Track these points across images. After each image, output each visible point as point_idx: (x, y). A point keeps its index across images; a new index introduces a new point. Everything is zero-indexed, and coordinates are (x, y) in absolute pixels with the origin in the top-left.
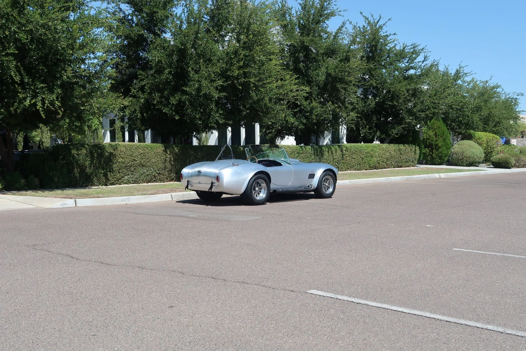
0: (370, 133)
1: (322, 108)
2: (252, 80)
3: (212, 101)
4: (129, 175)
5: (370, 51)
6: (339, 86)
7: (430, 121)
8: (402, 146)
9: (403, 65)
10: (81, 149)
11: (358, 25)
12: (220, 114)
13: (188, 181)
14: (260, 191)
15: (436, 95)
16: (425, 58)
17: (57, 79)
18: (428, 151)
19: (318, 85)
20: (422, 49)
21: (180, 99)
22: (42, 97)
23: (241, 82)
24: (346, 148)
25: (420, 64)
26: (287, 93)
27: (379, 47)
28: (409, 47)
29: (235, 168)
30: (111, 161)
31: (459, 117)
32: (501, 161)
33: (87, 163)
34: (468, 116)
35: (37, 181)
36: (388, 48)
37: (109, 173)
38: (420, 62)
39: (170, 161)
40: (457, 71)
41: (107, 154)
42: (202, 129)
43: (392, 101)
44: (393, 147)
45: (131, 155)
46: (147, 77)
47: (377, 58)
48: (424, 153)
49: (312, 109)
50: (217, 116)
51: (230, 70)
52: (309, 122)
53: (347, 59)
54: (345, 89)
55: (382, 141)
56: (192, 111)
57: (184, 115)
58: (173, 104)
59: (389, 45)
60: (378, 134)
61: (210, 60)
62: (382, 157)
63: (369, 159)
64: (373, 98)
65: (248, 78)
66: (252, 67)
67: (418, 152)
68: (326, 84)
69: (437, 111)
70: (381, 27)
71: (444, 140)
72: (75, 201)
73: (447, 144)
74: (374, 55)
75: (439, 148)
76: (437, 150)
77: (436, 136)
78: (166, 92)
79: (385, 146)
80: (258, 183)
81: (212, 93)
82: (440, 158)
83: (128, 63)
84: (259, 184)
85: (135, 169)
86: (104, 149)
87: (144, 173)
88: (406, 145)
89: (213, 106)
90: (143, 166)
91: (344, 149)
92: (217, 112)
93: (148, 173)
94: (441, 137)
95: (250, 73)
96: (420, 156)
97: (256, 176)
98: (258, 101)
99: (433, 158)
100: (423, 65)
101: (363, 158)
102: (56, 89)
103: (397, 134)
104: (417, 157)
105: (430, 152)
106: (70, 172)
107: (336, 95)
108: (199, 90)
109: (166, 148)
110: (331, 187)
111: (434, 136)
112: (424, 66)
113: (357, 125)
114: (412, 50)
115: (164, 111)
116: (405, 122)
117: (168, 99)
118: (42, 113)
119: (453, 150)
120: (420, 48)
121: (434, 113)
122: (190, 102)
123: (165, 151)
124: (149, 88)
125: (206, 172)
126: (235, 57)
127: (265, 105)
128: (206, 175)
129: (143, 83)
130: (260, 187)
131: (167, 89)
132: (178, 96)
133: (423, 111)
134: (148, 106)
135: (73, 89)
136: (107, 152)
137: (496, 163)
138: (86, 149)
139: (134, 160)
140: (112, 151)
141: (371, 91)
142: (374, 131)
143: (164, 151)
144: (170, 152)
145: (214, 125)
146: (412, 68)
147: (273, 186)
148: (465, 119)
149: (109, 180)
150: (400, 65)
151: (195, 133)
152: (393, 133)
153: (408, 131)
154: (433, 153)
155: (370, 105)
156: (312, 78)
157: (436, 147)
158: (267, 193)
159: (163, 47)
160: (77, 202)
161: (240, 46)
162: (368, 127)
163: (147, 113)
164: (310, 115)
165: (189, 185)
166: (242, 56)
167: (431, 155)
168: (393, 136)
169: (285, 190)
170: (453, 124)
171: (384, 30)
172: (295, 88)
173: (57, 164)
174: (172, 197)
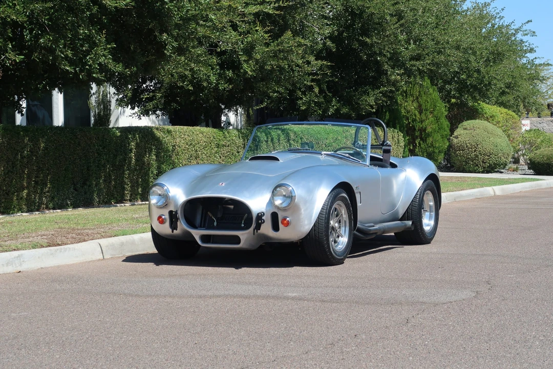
67: (402, 143)
73: (441, 127)
75: (428, 135)
77: (420, 113)
91: (292, 136)
94: (431, 113)
116: (387, 79)
119: (455, 141)
137: (543, 165)
148: (472, 77)
157: (421, 134)
174: (102, 250)
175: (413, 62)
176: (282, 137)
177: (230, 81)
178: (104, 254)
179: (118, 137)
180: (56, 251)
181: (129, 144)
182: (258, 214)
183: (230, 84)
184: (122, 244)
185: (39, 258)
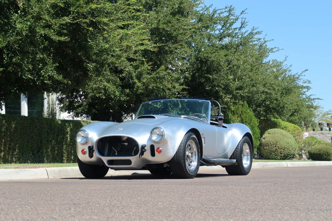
73: (255, 133)
94: (249, 124)
116: (222, 101)
119: (263, 140)
137: (316, 154)
148: (273, 103)
174: (47, 173)
175: (237, 91)
177: (128, 95)
178: (48, 174)
179: (59, 124)
180: (19, 171)
181: (66, 129)
182: (142, 145)
183: (127, 97)
184: (60, 171)
185: (9, 173)
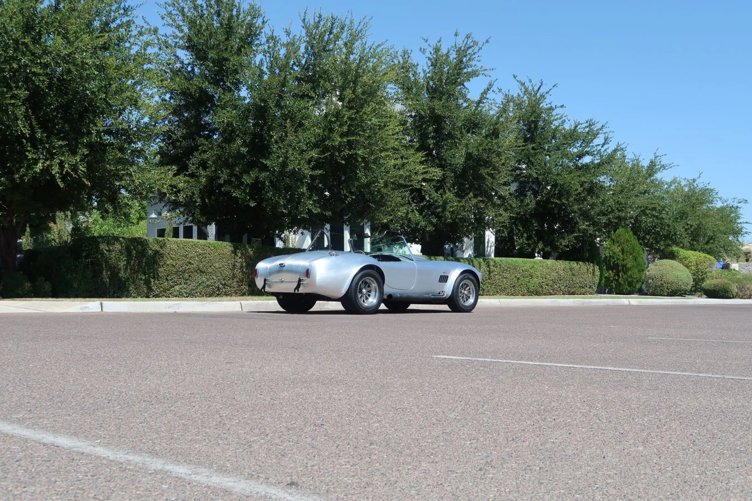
0: (529, 245)
1: (460, 202)
2: (360, 152)
3: (302, 183)
4: (181, 284)
5: (529, 130)
6: (483, 171)
7: (615, 232)
8: (574, 264)
9: (575, 150)
10: (114, 244)
11: (511, 93)
12: (314, 201)
13: (265, 280)
14: (369, 295)
15: (622, 191)
16: (606, 140)
17: (82, 135)
18: (612, 274)
19: (453, 171)
20: (601, 129)
21: (257, 178)
22: (60, 160)
23: (344, 155)
24: (495, 262)
25: (599, 148)
26: (410, 176)
27: (541, 123)
28: (584, 126)
29: (333, 258)
30: (155, 262)
31: (655, 226)
32: (717, 289)
33: (122, 264)
34: (669, 226)
35: (48, 286)
36: (554, 127)
37: (152, 280)
38: (599, 145)
39: (242, 267)
40: (651, 162)
41: (150, 252)
42: (288, 224)
43: (559, 199)
44: (561, 265)
45: (186, 256)
46: (212, 147)
47: (538, 140)
48: (606, 278)
49: (445, 203)
50: (310, 205)
51: (329, 138)
52: (441, 221)
53: (495, 134)
54: (492, 176)
55: (546, 256)
56: (274, 195)
57: (262, 200)
58: (248, 185)
59: (554, 122)
60: (540, 245)
61: (301, 125)
62: (546, 278)
63: (527, 279)
64: (532, 196)
65: (355, 149)
66: (359, 135)
67: (597, 273)
68: (465, 170)
69: (623, 215)
70: (543, 96)
71: (635, 259)
72: (101, 304)
73: (639, 265)
74: (533, 135)
75: (628, 269)
76: (625, 273)
77: (623, 254)
78: (237, 169)
79: (550, 262)
80: (366, 283)
81: (303, 169)
82: (630, 284)
83: (184, 131)
84: (367, 285)
85: (190, 276)
86: (147, 245)
87: (203, 282)
88: (580, 263)
89: (304, 189)
90: (201, 272)
91: (492, 263)
92: (310, 198)
93: (208, 283)
94: (631, 254)
95: (357, 142)
96: (600, 280)
97: (364, 272)
98: (368, 185)
99: (619, 284)
100: (603, 149)
101: (518, 279)
102: (80, 149)
103: (567, 246)
104: (597, 280)
105: (615, 276)
106: (97, 274)
107: (479, 186)
108: (284, 165)
109: (236, 248)
110: (471, 296)
111: (620, 254)
112: (605, 150)
113: (511, 233)
114: (587, 130)
115: (234, 194)
117: (239, 178)
118: (59, 180)
119: (648, 273)
120: (599, 126)
121: (619, 218)
122: (271, 182)
123: (234, 252)
124: (214, 163)
125: (291, 266)
126: (337, 120)
127: (379, 191)
128: (292, 270)
129: (205, 156)
130: (369, 289)
131: (239, 163)
132: (253, 174)
133: (604, 214)
134: (211, 188)
135: (104, 151)
136: (151, 249)
137: (711, 291)
138: (121, 243)
139: (190, 263)
140: (158, 248)
141: (531, 187)
142: (535, 242)
143: (232, 253)
144: (242, 254)
145: (305, 216)
146: (587, 153)
147: (388, 289)
148: (664, 229)
149: (153, 290)
150: (571, 150)
151: (277, 232)
152: (561, 244)
153: (584, 242)
154: (619, 276)
155: (528, 205)
156: (445, 160)
157: (623, 269)
158: (379, 297)
159: (235, 106)
160: (103, 305)
161: (343, 105)
162: (525, 235)
163: (209, 199)
164: (443, 211)
165: (266, 286)
166: (345, 118)
167: (617, 280)
168: (562, 249)
169: (405, 295)
170: (648, 237)
171: (548, 100)
172: (420, 168)
173: (77, 263)
176: (483, 263)
